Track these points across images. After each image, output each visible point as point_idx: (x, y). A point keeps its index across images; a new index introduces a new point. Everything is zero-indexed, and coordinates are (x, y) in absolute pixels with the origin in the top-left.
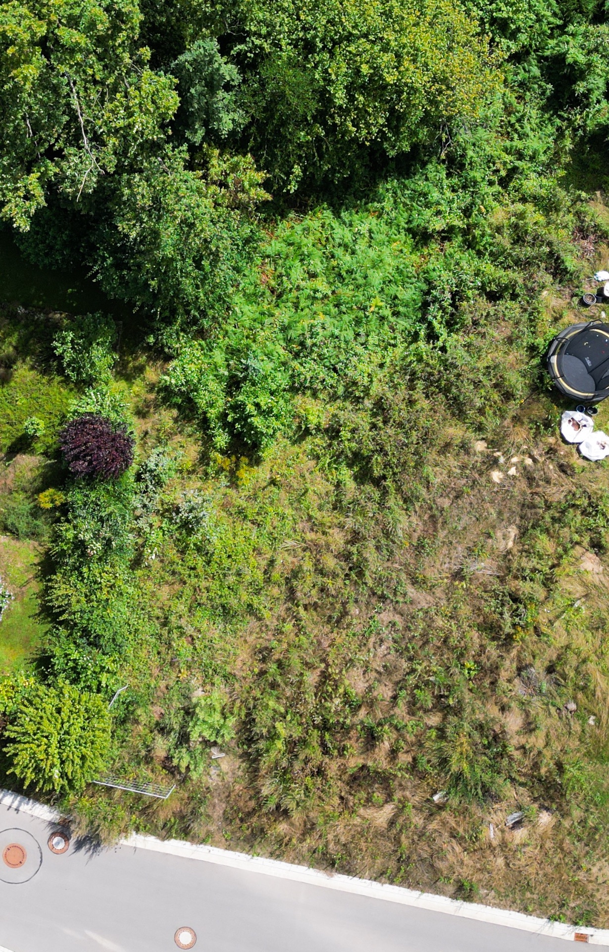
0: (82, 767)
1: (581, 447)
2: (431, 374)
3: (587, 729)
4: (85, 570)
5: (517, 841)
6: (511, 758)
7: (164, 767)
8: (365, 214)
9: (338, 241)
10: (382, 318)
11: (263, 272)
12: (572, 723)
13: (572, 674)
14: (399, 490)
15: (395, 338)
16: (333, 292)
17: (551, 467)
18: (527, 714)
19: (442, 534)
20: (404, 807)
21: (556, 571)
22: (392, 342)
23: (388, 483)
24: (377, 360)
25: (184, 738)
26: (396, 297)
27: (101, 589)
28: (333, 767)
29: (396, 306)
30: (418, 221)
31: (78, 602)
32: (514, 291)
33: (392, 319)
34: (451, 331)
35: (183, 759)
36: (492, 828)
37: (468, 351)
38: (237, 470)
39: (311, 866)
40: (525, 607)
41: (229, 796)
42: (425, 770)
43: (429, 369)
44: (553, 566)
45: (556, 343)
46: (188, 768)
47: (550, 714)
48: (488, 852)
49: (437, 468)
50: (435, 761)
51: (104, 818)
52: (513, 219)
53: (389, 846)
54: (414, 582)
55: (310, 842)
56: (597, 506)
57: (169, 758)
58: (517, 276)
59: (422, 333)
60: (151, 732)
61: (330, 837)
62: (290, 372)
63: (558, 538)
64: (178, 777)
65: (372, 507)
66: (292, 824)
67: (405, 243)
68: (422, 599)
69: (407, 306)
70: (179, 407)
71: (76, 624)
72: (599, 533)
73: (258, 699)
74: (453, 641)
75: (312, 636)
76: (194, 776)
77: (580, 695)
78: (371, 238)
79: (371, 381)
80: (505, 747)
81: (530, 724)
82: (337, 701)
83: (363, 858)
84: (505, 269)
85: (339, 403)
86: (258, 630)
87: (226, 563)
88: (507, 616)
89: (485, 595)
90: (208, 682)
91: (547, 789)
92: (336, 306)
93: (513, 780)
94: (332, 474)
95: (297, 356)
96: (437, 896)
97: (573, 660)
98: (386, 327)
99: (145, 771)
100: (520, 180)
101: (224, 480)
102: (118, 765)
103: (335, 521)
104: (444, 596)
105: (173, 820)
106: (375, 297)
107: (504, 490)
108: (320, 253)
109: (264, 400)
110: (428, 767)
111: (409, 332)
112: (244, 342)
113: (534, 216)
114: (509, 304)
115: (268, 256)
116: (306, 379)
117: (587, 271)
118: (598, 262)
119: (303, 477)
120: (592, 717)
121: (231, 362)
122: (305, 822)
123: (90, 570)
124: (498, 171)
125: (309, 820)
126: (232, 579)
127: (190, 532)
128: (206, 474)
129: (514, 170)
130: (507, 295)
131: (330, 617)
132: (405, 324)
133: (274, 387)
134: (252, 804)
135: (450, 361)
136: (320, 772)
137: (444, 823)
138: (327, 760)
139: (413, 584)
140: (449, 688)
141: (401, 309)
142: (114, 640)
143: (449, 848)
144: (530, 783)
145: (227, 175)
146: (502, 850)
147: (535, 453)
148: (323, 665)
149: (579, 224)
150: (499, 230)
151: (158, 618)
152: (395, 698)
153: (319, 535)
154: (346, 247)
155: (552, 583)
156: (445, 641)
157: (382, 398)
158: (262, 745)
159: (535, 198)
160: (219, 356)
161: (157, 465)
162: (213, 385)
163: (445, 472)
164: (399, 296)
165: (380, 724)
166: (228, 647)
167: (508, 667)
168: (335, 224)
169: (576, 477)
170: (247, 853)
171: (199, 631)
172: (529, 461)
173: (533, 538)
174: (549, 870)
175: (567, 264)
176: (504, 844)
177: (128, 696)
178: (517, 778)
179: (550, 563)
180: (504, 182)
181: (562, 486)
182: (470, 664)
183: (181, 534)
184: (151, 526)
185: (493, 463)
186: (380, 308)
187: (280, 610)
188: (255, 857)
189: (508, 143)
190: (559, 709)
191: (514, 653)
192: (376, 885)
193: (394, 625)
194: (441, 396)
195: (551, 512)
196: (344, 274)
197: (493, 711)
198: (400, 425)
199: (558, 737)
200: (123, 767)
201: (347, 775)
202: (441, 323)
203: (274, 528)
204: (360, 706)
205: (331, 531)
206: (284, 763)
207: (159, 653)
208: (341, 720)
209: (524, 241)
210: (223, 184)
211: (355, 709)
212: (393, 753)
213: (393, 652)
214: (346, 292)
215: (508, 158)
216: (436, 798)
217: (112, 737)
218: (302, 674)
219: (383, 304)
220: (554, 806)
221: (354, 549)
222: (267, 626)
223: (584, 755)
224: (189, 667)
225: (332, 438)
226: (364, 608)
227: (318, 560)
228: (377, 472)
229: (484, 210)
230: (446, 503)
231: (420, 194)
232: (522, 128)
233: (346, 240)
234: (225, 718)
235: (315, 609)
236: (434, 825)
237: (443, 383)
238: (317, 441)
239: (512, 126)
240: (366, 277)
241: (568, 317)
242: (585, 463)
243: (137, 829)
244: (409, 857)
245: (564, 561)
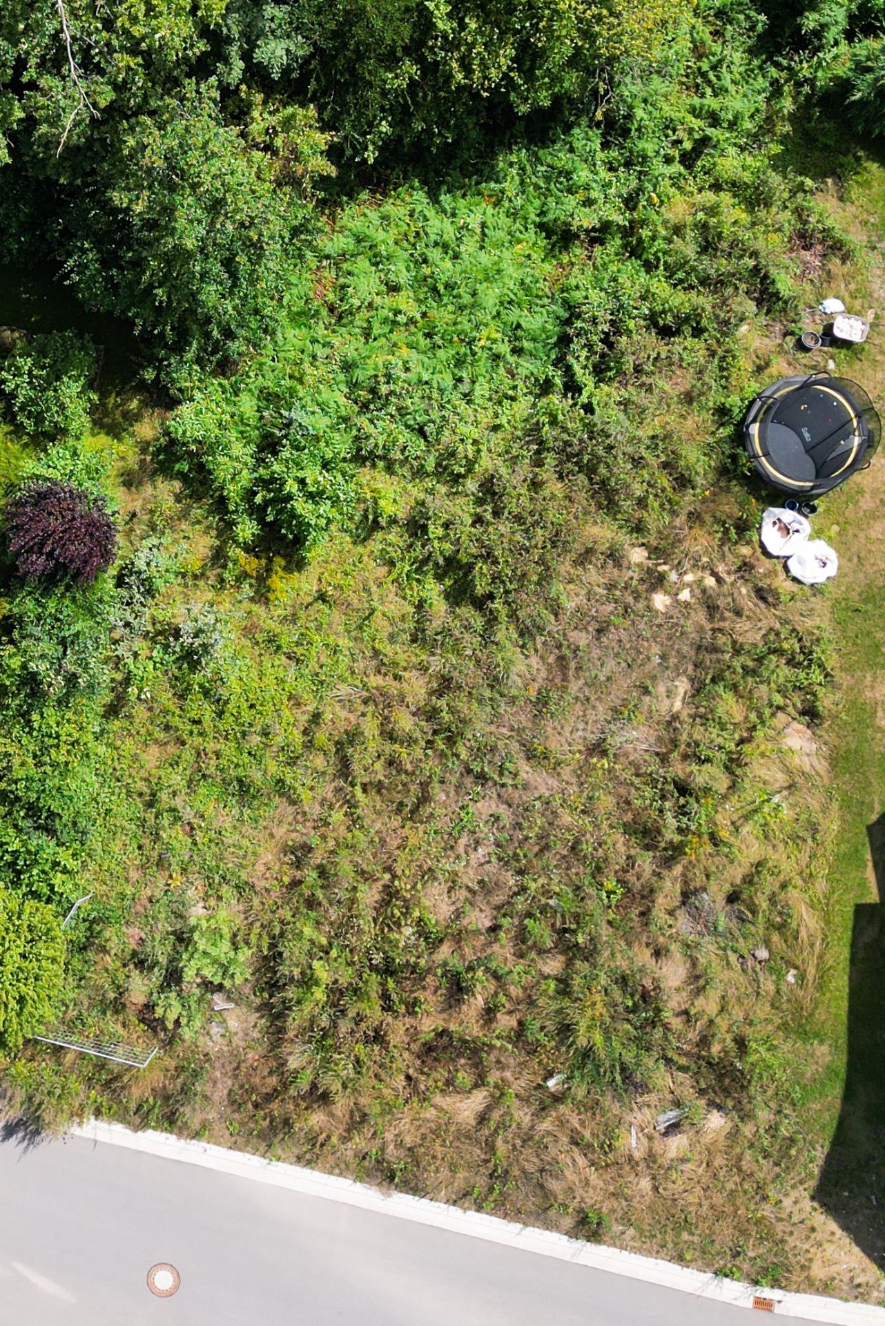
0: (19, 1015)
1: (790, 563)
2: (567, 444)
3: (784, 988)
4: (35, 717)
5: (672, 1153)
6: (666, 1027)
7: (142, 1020)
8: (477, 198)
9: (433, 237)
10: (497, 357)
11: (319, 281)
12: (762, 980)
13: (764, 905)
14: (513, 615)
15: (515, 388)
16: (424, 315)
17: (744, 591)
18: (694, 963)
19: (574, 686)
20: (502, 1094)
21: (747, 748)
22: (510, 393)
23: (497, 605)
24: (486, 419)
25: (173, 977)
26: (519, 326)
27: (57, 746)
28: (397, 1032)
29: (517, 339)
30: (555, 213)
31: (23, 764)
32: (698, 323)
33: (511, 359)
34: (600, 381)
35: (171, 1009)
36: (633, 1132)
37: (625, 411)
38: (269, 576)
39: (359, 1179)
40: (698, 801)
41: (238, 1068)
42: (538, 1040)
43: (565, 437)
44: (742, 742)
45: (758, 403)
46: (177, 1023)
47: (728, 963)
48: (627, 1168)
49: (571, 586)
50: (551, 1026)
51: (49, 1093)
52: (701, 215)
53: (478, 1153)
54: (530, 756)
55: (359, 1142)
56: (811, 653)
57: (149, 1007)
58: (704, 301)
59: (558, 381)
60: (124, 966)
61: (389, 1136)
62: (354, 432)
63: (750, 699)
64: (162, 1036)
65: (471, 642)
66: (331, 1115)
67: (534, 244)
68: (542, 782)
69: (534, 340)
70: (183, 477)
71: (18, 799)
72: (814, 695)
73: (288, 923)
74: (586, 848)
75: (373, 831)
76: (187, 1033)
77: (775, 937)
78: (484, 234)
79: (479, 451)
80: (658, 1011)
81: (697, 977)
82: (408, 931)
83: (438, 1170)
84: (685, 289)
85: (428, 483)
86: (290, 819)
87: (246, 716)
88: (669, 814)
89: (636, 781)
90: (212, 893)
91: (720, 1077)
92: (429, 335)
93: (669, 1061)
94: (411, 589)
95: (364, 407)
96: (547, 1233)
97: (769, 883)
98: (502, 371)
99: (112, 1025)
100: (713, 156)
101: (247, 590)
102: (72, 1013)
103: (414, 659)
104: (574, 780)
105: (151, 1100)
106: (486, 325)
107: (670, 626)
108: (406, 255)
109: (313, 474)
110: (541, 1037)
111: (537, 380)
112: (287, 383)
113: (732, 213)
114: (689, 342)
115: (327, 257)
116: (376, 445)
117: (810, 298)
118: (825, 285)
119: (367, 590)
120: (793, 972)
121: (266, 414)
122: (352, 1112)
123: (42, 717)
124: (680, 142)
125: (359, 1110)
126: (255, 740)
127: (194, 666)
128: (222, 581)
129: (704, 142)
130: (687, 330)
131: (401, 804)
132: (531, 367)
133: (329, 455)
134: (274, 1081)
135: (599, 427)
136: (378, 1037)
137: (562, 1123)
138: (390, 1019)
139: (528, 759)
140: (576, 917)
141: (527, 345)
142: (75, 824)
143: (569, 1161)
144: (693, 1067)
145: (276, 133)
146: (648, 1167)
147: (721, 569)
148: (387, 876)
149: (799, 226)
150: (678, 230)
151: (141, 795)
152: (494, 929)
153: (389, 679)
154: (445, 247)
155: (739, 766)
156: (573, 848)
157: (493, 476)
158: (291, 993)
159: (734, 184)
160: (247, 405)
161: (148, 564)
162: (238, 449)
163: (583, 592)
164: (523, 324)
165: (470, 968)
166: (245, 842)
167: (669, 890)
168: (430, 212)
169: (781, 607)
170: (264, 1156)
171: (202, 816)
172: (710, 582)
173: (712, 697)
174: (718, 1199)
175: (779, 286)
176: (651, 1157)
177: (93, 910)
178: (675, 1058)
179: (737, 736)
180: (688, 160)
181: (760, 620)
182: (610, 883)
183: (180, 668)
184: (136, 655)
185: (657, 581)
186: (494, 341)
187: (327, 790)
188: (274, 1163)
189: (696, 101)
190: (743, 956)
191: (678, 869)
192: (455, 1211)
193: (498, 819)
194: (581, 476)
195: (742, 658)
196: (441, 288)
197: (644, 956)
198: (518, 519)
199: (738, 999)
200: (79, 1017)
201: (419, 1043)
202: (585, 367)
203: (321, 667)
204: (441, 941)
205: (406, 674)
206: (324, 1022)
207: (140, 847)
208: (413, 960)
209: (716, 249)
210: (268, 148)
211: (434, 943)
212: (489, 1013)
213: (494, 860)
214: (442, 316)
215: (696, 123)
216: (551, 1083)
217: (66, 971)
218: (355, 889)
219: (499, 336)
220: (730, 1103)
221: (442, 703)
222: (304, 813)
223: (778, 1028)
224: (184, 870)
225: (413, 535)
226: (453, 793)
227: (386, 718)
228: (479, 590)
229: (656, 200)
230: (582, 639)
231: (560, 173)
232: (719, 78)
233: (446, 237)
234: (236, 949)
235: (379, 792)
236: (546, 1125)
237: (586, 458)
238: (392, 537)
239: (704, 75)
240: (474, 294)
241: (779, 366)
242: (795, 588)
243: (98, 1113)
244: (507, 1172)
245: (759, 734)
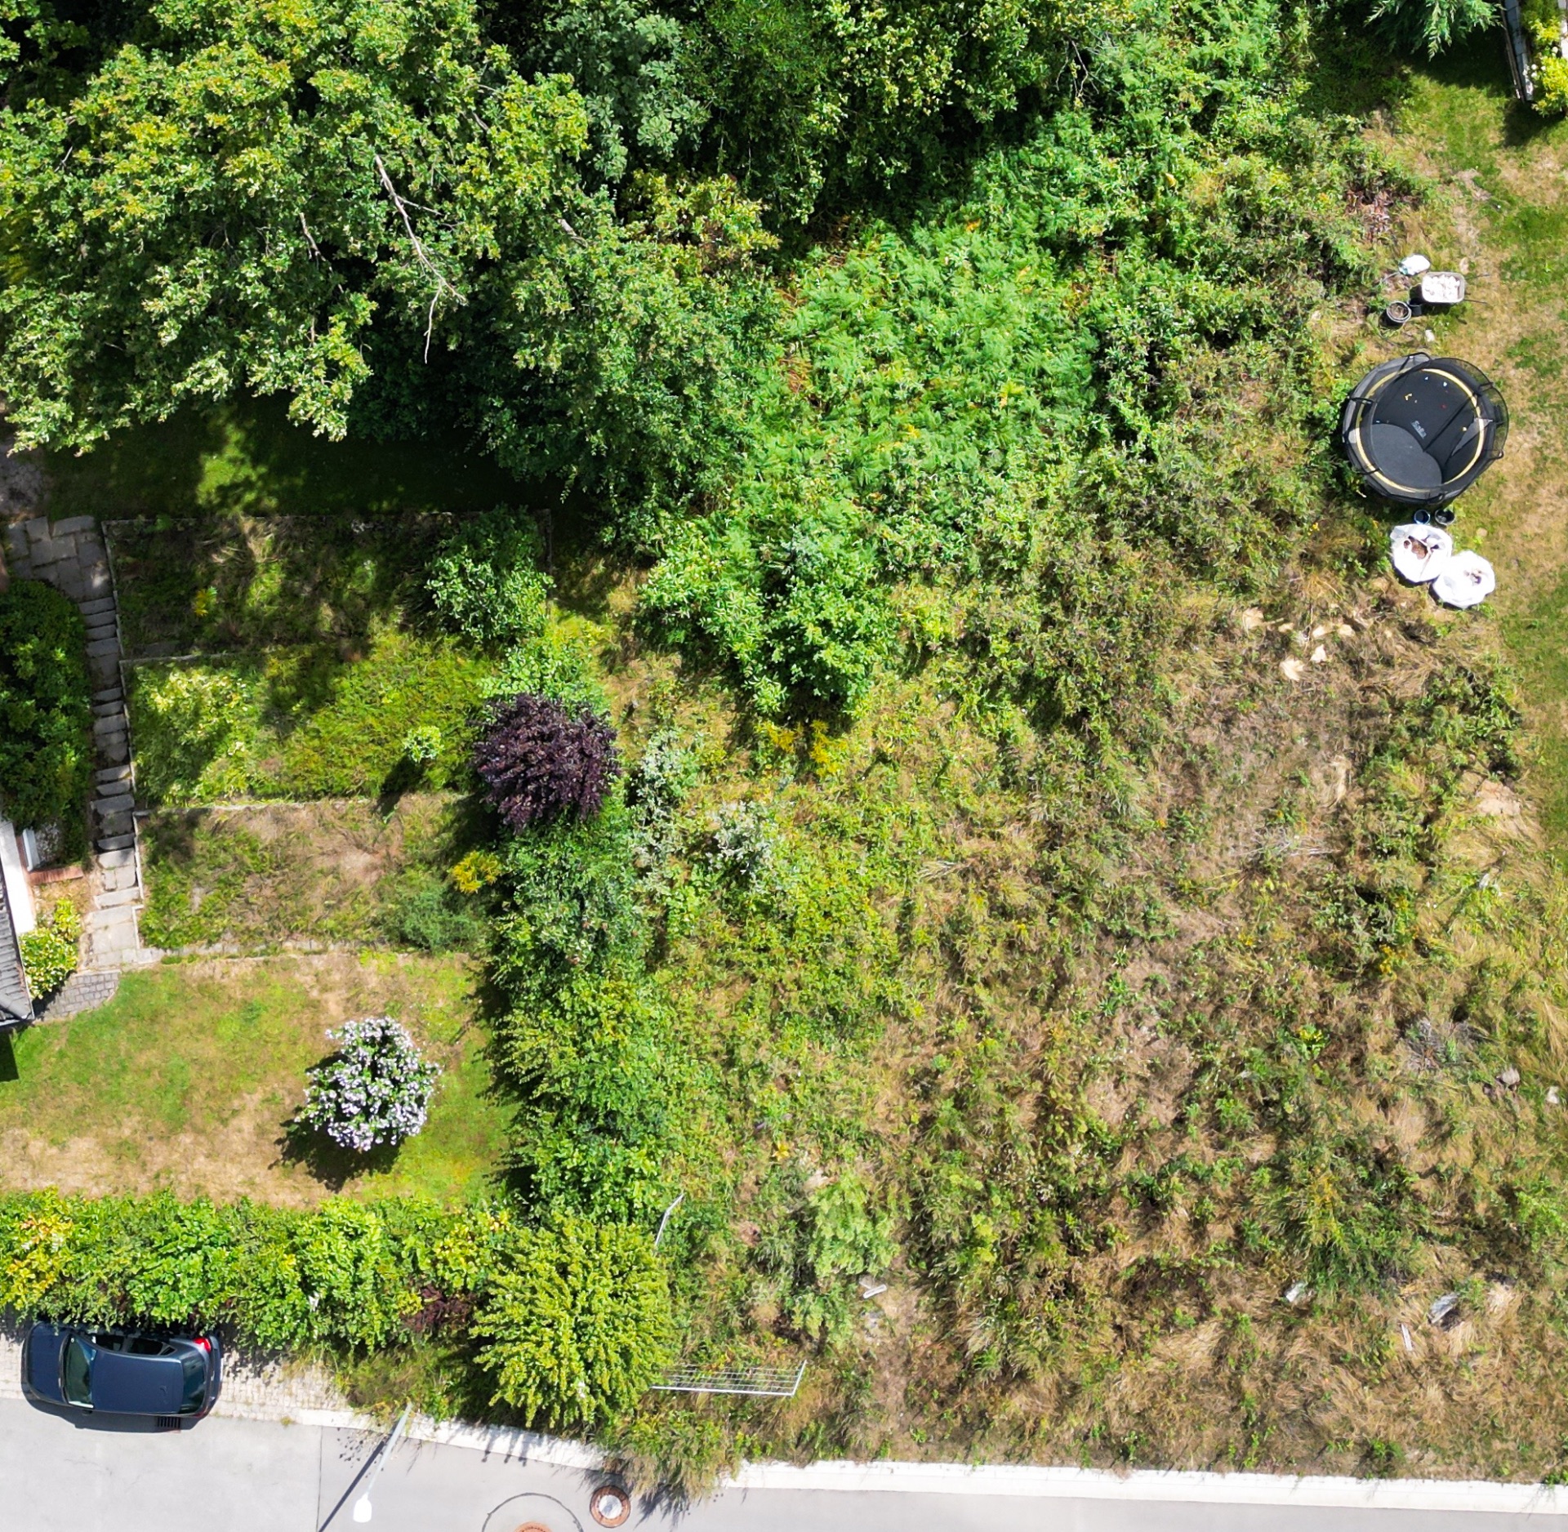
0: (626, 1370)
1: (1437, 587)
2: (1135, 505)
3: (1547, 1114)
4: (564, 996)
5: (1458, 1349)
6: (1416, 1197)
7: (779, 1333)
8: (957, 228)
9: (916, 287)
10: (1026, 416)
11: (791, 371)
12: (1517, 1108)
13: (1499, 1015)
14: (1115, 731)
15: (1056, 448)
16: (926, 383)
17: (1389, 634)
18: (1431, 1106)
19: (1211, 796)
20: (1236, 1322)
21: (1437, 827)
22: (1052, 456)
23: (1095, 723)
24: (1030, 495)
25: (805, 1276)
26: (1042, 372)
27: (600, 1025)
28: (1090, 1273)
29: (1046, 387)
30: (1056, 224)
31: (562, 1056)
32: (1258, 321)
33: (1044, 414)
34: (1156, 419)
35: (811, 1314)
36: (1405, 1332)
37: (1194, 449)
38: (811, 748)
39: (1085, 1464)
40: (1391, 907)
41: (908, 1361)
42: (1262, 1248)
43: (1128, 496)
44: (1428, 820)
45: (1353, 404)
46: (823, 1329)
47: (1473, 1098)
48: (1408, 1378)
49: (1180, 676)
50: (1275, 1227)
51: (687, 1451)
52: (1231, 190)
53: (1221, 1402)
54: (1177, 895)
55: (1075, 1421)
56: (1487, 692)
57: (786, 1315)
58: (1258, 294)
59: (1105, 429)
60: (743, 1271)
61: (1110, 1404)
62: (876, 545)
63: (1426, 764)
64: (808, 1346)
65: (1073, 774)
66: (1035, 1394)
67: (1040, 266)
68: (1198, 924)
69: (1066, 384)
70: (681, 648)
71: (565, 1100)
72: (1502, 742)
73: (929, 1174)
74: (1269, 994)
75: (1007, 1033)
76: (839, 1342)
77: (1522, 1053)
78: (977, 270)
79: (1028, 538)
80: (1401, 1176)
81: (1439, 1124)
82: (1076, 1149)
83: (1178, 1433)
84: (1233, 284)
85: (977, 586)
86: (905, 1040)
87: (822, 926)
88: (1359, 929)
89: (1313, 897)
90: (829, 1153)
91: (1494, 1242)
92: (938, 407)
93: (1427, 1236)
94: (987, 722)
95: (881, 512)
96: (1329, 1479)
97: (1497, 989)
98: (1035, 430)
99: (744, 1346)
100: (1230, 113)
101: (788, 767)
102: (692, 1344)
103: (1009, 808)
104: (1237, 913)
105: (812, 1425)
106: (1004, 380)
107: (1310, 695)
108: (889, 315)
109: (836, 609)
110: (1265, 1240)
111: (1079, 432)
112: (780, 505)
113: (1270, 178)
114: (1253, 346)
115: (795, 339)
116: (905, 553)
117: (1386, 261)
118: (1400, 242)
119: (933, 736)
120: (1553, 1090)
121: (764, 548)
122: (1058, 1385)
123: (573, 995)
124: (1187, 105)
125: (1065, 1381)
126: (838, 958)
127: (744, 883)
128: (756, 766)
129: (1215, 98)
130: (1247, 333)
131: (1034, 991)
132: (1069, 419)
133: (850, 582)
134: (956, 1368)
135: (1167, 476)
136: (1070, 1289)
137: (1316, 1341)
138: (1078, 1265)
139: (1175, 899)
140: (1278, 1083)
141: (1057, 392)
142: (641, 1117)
143: (1335, 1385)
144: (1461, 1237)
146: (1433, 1371)
147: (1355, 613)
148: (1038, 1086)
149: (1352, 177)
150: (1209, 212)
151: (716, 1054)
152: (1180, 1121)
153: (986, 840)
154: (933, 295)
155: (1432, 850)
156: (1254, 998)
157: (1053, 565)
158: (954, 1260)
159: (1263, 141)
160: (739, 542)
161: (661, 768)
162: (737, 597)
163: (1196, 679)
164: (1048, 369)
165: (1162, 1176)
166: (855, 1083)
167: (1380, 1023)
168: (907, 257)
169: (1439, 643)
170: (965, 1462)
171: (797, 1063)
172: (1346, 631)
173: (1379, 773)
174: (1528, 1392)
175: (1345, 256)
176: (1434, 1358)
177: (688, 1215)
178: (1436, 1231)
179: (1421, 816)
180: (1201, 123)
181: (1416, 666)
182: (1309, 1032)
183: (728, 887)
184: (671, 883)
185: (1282, 647)
186: (1018, 397)
187: (939, 994)
188: (979, 1467)
189: (1195, 51)
190: (1488, 1085)
191: (1386, 995)
192: (1212, 1478)
193: (1155, 982)
194: (1161, 541)
195: (1405, 717)
196: (939, 346)
197: (1368, 1112)
198: (1097, 609)
199: (1495, 1139)
200: (701, 1345)
201: (1120, 1283)
202: (1134, 406)
203: (900, 844)
204: (1120, 1150)
205: (1004, 831)
206: (1001, 1284)
207: (729, 1120)
208: (1090, 1182)
209: (1258, 228)
210: (686, 237)
211: (1112, 1157)
212: (1197, 1227)
213: (1162, 1035)
214: (949, 380)
215: (1200, 78)
216: (1291, 1296)
217: (673, 1294)
218: (1001, 1112)
219: (1021, 389)
220: (1514, 1271)
221: (1055, 858)
222: (920, 1032)
223: (1551, 1164)
224: (790, 1135)
225: (974, 655)
226: (1093, 962)
227: (992, 890)
228: (1070, 709)
229: (1174, 182)
230: (1208, 736)
231: (1051, 173)
232: (1216, 17)
233: (931, 284)
234: (875, 1221)
235: (1004, 982)
236: (1298, 1348)
237: (1161, 517)
238: (949, 665)
239: (1197, 17)
240: (980, 346)
241: (1367, 352)
242: (1449, 616)
243: (749, 1455)
244: (1262, 1417)
245: (1448, 807)
